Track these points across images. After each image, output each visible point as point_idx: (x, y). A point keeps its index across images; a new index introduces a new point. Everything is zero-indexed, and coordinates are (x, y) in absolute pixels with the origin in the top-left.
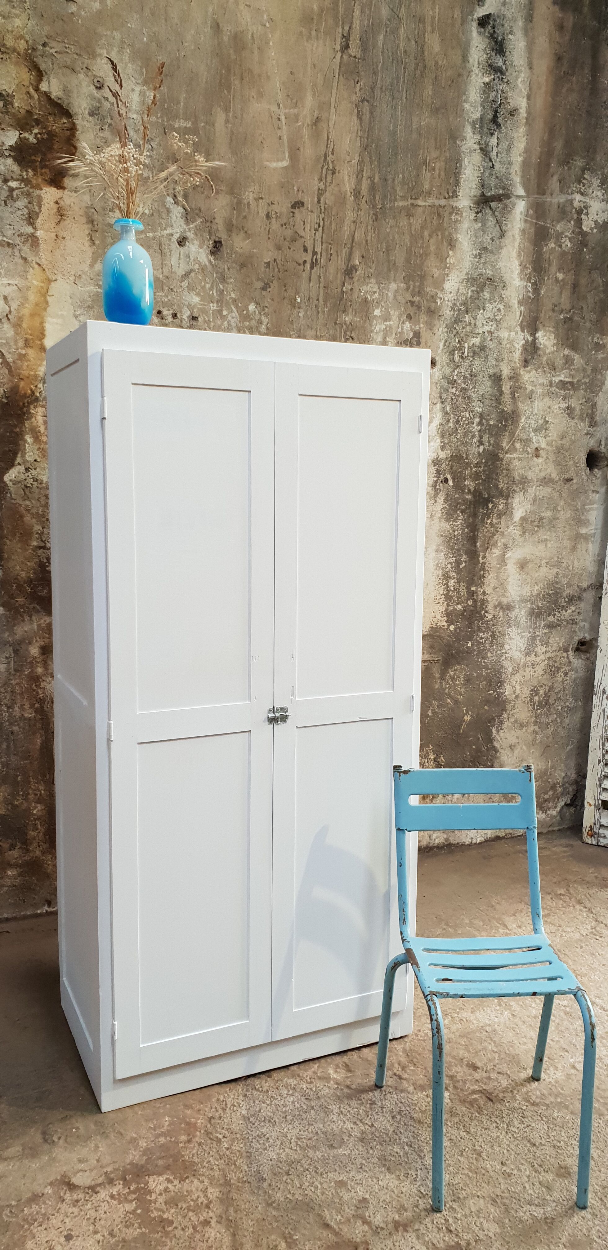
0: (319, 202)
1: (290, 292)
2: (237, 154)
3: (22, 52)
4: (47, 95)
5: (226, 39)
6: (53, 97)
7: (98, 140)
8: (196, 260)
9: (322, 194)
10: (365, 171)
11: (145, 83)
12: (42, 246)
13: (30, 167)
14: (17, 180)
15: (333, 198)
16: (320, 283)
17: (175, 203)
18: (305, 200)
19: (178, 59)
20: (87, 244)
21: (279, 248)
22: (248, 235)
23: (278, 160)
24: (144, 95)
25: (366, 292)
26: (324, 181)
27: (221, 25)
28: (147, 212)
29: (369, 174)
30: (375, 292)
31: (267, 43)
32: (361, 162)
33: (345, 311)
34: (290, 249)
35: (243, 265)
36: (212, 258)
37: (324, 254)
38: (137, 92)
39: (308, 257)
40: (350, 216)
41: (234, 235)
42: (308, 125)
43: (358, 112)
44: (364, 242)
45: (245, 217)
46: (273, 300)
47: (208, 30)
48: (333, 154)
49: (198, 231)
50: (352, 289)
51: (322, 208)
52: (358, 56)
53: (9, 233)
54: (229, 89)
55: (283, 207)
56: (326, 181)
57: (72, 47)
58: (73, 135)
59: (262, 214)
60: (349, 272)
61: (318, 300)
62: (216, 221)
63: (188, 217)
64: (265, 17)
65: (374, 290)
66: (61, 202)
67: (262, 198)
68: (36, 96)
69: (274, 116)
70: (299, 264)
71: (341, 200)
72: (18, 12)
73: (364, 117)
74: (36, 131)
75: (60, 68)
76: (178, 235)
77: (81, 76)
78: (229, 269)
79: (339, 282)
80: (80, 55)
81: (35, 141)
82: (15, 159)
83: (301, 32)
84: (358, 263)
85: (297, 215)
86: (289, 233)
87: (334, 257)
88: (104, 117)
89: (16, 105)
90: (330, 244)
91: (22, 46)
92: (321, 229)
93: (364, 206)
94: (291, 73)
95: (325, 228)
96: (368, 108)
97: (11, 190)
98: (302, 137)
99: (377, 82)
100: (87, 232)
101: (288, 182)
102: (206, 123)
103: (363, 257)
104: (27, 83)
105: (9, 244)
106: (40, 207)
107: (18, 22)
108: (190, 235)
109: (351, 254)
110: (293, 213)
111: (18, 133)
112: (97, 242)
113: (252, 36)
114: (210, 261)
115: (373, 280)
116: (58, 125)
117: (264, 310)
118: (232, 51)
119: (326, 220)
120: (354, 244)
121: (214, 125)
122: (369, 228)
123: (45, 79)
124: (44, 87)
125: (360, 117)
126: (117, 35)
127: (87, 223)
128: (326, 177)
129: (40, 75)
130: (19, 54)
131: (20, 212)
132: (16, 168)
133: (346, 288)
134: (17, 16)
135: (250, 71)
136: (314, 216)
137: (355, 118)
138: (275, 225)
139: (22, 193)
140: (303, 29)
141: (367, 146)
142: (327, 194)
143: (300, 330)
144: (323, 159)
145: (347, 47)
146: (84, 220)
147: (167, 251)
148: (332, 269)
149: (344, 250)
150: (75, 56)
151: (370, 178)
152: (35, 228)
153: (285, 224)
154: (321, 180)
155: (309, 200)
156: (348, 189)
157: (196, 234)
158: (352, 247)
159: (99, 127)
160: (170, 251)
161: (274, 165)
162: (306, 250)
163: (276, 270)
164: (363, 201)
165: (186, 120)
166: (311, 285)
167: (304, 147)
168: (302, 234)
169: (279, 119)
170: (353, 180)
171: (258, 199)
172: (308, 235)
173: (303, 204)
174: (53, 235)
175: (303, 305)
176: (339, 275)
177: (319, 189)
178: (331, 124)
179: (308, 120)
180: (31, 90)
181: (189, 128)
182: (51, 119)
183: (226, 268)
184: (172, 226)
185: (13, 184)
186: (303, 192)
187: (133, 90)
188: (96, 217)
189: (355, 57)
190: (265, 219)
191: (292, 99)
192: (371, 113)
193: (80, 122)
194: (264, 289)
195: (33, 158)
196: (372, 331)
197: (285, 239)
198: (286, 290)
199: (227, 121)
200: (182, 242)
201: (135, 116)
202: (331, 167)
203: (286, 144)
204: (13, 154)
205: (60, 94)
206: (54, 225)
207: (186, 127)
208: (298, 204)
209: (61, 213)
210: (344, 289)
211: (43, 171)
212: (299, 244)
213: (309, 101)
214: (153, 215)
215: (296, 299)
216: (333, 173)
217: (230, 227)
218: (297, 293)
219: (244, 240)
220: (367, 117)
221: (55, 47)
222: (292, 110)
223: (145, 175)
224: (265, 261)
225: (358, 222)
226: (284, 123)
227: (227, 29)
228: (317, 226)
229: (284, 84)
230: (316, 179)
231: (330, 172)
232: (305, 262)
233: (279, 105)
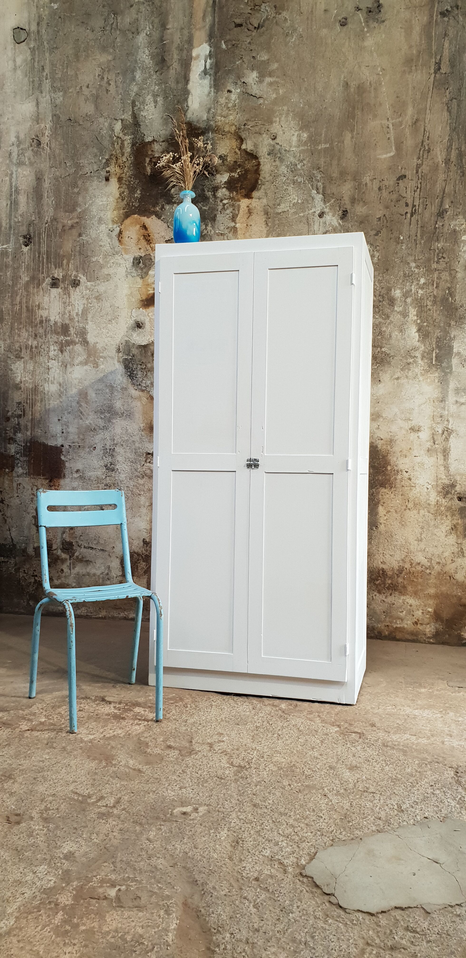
0: (417, 172)
1: (396, 234)
2: (358, 156)
3: (233, 132)
4: (245, 151)
5: (352, 90)
6: (248, 151)
7: (272, 167)
8: (330, 224)
9: (419, 167)
10: (454, 145)
11: (301, 129)
12: (239, 232)
13: (234, 191)
14: (227, 199)
15: (428, 168)
16: (418, 224)
17: (318, 193)
18: (407, 174)
19: (321, 110)
20: (264, 226)
21: (387, 207)
22: (365, 203)
23: (387, 153)
24: (300, 137)
25: (455, 225)
26: (421, 159)
27: (349, 83)
28: (300, 201)
29: (457, 146)
30: (463, 224)
31: (380, 84)
32: (451, 140)
33: (438, 240)
34: (395, 206)
35: (361, 222)
36: (341, 222)
37: (421, 205)
38: (296, 135)
39: (409, 210)
40: (442, 177)
41: (355, 205)
42: (409, 126)
43: (448, 107)
44: (453, 192)
45: (364, 192)
46: (383, 241)
47: (341, 88)
48: (428, 140)
49: (332, 207)
50: (443, 225)
51: (420, 176)
52: (448, 72)
53: (222, 228)
54: (353, 118)
55: (390, 181)
56: (423, 158)
57: (260, 122)
58: (258, 168)
59: (376, 188)
60: (441, 214)
61: (416, 236)
62: (344, 198)
63: (325, 199)
64: (379, 69)
65: (462, 223)
66: (251, 206)
67: (375, 179)
68: (239, 153)
69: (384, 126)
70: (402, 215)
71: (435, 168)
72: (231, 112)
73: (452, 110)
74: (239, 171)
75: (253, 134)
76: (319, 212)
77: (264, 135)
78: (352, 226)
79: (432, 222)
80: (264, 125)
81: (238, 176)
82: (227, 188)
83: (404, 71)
84: (447, 207)
85: (400, 184)
86: (394, 197)
87: (429, 205)
88: (276, 154)
89: (229, 160)
90: (426, 198)
91: (234, 128)
92: (419, 190)
93: (453, 168)
94: (397, 97)
95: (422, 188)
96: (456, 104)
97: (224, 205)
98: (405, 135)
99: (462, 85)
100: (264, 220)
101: (394, 165)
102: (339, 142)
103: (452, 202)
104: (235, 147)
105: (222, 234)
106: (239, 211)
107: (231, 117)
108: (326, 210)
109: (442, 202)
110: (398, 183)
111: (229, 174)
112: (270, 224)
113: (370, 83)
114: (339, 224)
115: (461, 217)
116: (250, 165)
117: (376, 248)
118: (356, 96)
119: (422, 183)
120: (445, 195)
121: (343, 142)
122: (457, 182)
123: (244, 142)
124: (244, 147)
125: (449, 111)
126: (285, 108)
127: (264, 214)
128: (423, 156)
129: (241, 140)
130: (231, 133)
131: (228, 216)
132: (227, 193)
133: (439, 225)
134: (231, 114)
135: (368, 104)
136: (414, 182)
137: (446, 114)
138: (385, 194)
139: (230, 205)
140: (406, 68)
141: (455, 128)
142: (424, 166)
143: (403, 257)
144: (420, 144)
145: (439, 69)
146: (263, 213)
147: (311, 222)
148: (427, 214)
149: (437, 201)
150: (262, 126)
151: (458, 149)
152: (236, 223)
153: (392, 192)
154: (419, 158)
155: (408, 173)
156: (440, 160)
157: (330, 209)
158: (443, 198)
159: (273, 160)
160: (314, 222)
161: (385, 156)
162: (407, 205)
163: (385, 221)
164: (453, 165)
165: (325, 143)
166: (411, 226)
167: (406, 140)
168: (405, 195)
169: (388, 127)
170: (444, 154)
171: (372, 180)
172: (409, 196)
173: (405, 176)
174: (245, 225)
175: (405, 241)
176: (433, 218)
177: (417, 164)
178: (427, 121)
179: (410, 123)
180: (237, 150)
181: (328, 147)
182: (246, 162)
183: (350, 226)
184: (315, 207)
185: (225, 202)
186: (405, 169)
187: (293, 135)
188: (270, 210)
189: (445, 73)
190: (377, 191)
191: (397, 113)
192: (458, 105)
193: (262, 161)
194: (376, 235)
195: (236, 185)
196: (460, 251)
197: (392, 201)
198: (392, 233)
199: (352, 137)
200: (321, 215)
201: (294, 149)
202: (427, 148)
203: (393, 141)
204: (226, 186)
205: (252, 148)
206: (246, 219)
207: (326, 148)
208: (402, 177)
209: (250, 212)
210: (437, 226)
211: (242, 191)
212: (402, 203)
213: (410, 111)
214: (303, 202)
215: (399, 238)
216: (429, 151)
217: (353, 201)
218: (401, 233)
219: (363, 207)
220: (454, 111)
221: (251, 124)
222: (398, 120)
223: (299, 180)
224: (378, 217)
225: (448, 180)
226: (391, 129)
227: (353, 85)
228: (415, 189)
229: (392, 105)
230: (415, 158)
231: (426, 152)
232: (407, 213)
233: (388, 119)
